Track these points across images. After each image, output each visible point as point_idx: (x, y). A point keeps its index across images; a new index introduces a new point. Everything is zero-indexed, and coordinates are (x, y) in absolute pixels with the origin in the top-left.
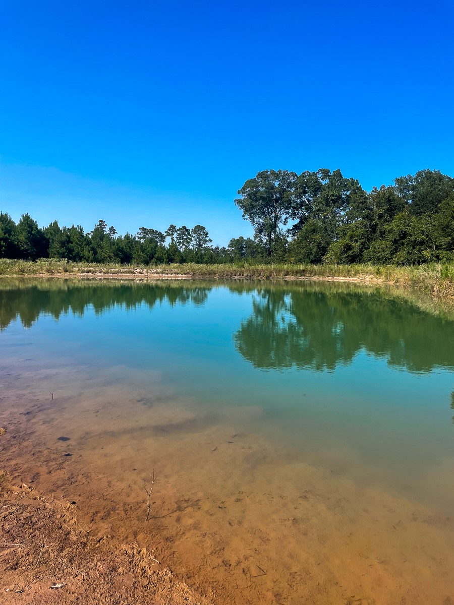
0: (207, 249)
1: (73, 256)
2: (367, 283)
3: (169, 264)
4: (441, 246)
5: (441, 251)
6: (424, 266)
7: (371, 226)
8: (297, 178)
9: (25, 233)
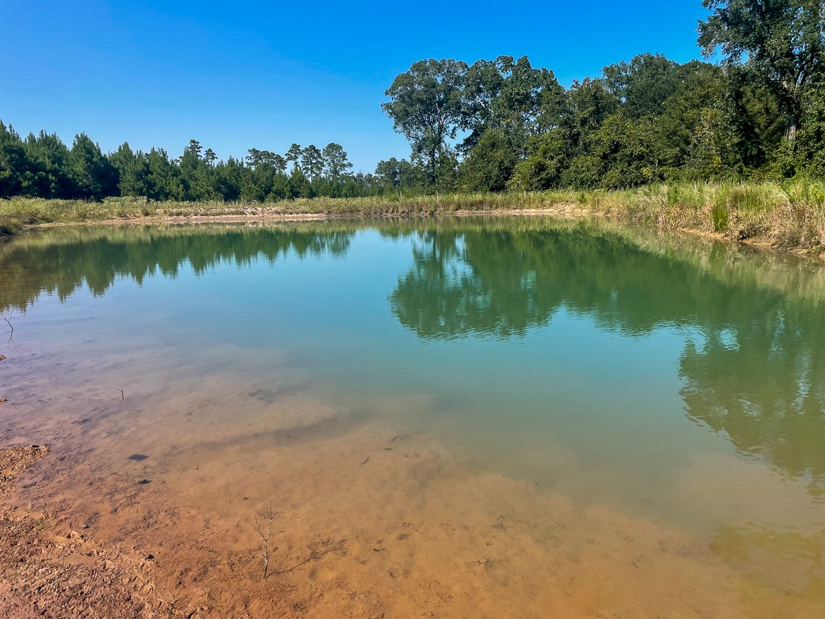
0: (346, 177)
1: (155, 193)
2: (568, 216)
3: (293, 200)
4: (665, 160)
5: (665, 168)
6: (645, 188)
7: (571, 137)
8: (468, 69)
9: (82, 161)
